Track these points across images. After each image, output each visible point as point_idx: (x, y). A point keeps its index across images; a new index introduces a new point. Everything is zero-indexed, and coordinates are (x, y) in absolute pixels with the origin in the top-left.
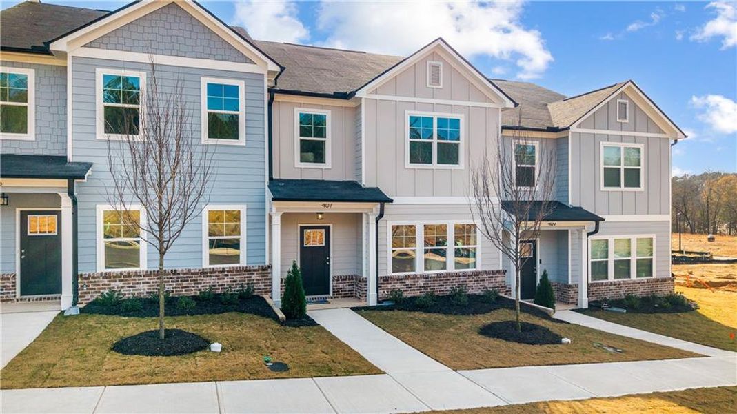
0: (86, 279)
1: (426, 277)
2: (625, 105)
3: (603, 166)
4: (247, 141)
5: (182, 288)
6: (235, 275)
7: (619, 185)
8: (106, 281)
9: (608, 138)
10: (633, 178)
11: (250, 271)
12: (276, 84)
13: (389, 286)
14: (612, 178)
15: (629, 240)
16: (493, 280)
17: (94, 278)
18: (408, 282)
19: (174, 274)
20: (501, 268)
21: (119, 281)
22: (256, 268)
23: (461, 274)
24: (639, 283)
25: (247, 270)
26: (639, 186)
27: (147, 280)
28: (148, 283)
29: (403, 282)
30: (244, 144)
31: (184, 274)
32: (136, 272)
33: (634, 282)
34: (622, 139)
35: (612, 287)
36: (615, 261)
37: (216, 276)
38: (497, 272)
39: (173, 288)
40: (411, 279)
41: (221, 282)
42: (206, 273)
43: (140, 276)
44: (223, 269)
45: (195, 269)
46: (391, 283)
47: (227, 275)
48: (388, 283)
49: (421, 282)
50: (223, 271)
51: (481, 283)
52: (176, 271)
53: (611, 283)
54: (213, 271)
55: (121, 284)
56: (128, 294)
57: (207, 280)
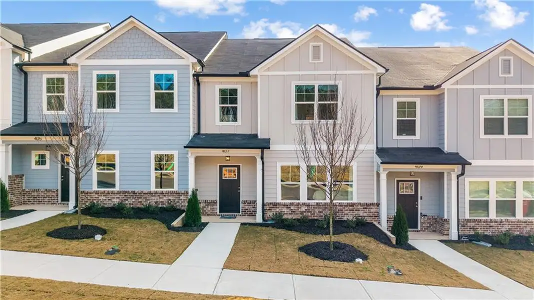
0: (86, 194)
1: (308, 205)
2: (509, 61)
3: (482, 117)
4: (178, 109)
5: (138, 202)
6: (169, 196)
7: (502, 133)
8: (97, 196)
9: (489, 92)
10: (519, 126)
11: (179, 193)
12: (203, 70)
13: (278, 210)
14: (493, 126)
15: (515, 182)
16: (367, 210)
17: (90, 193)
18: (292, 208)
19: (133, 194)
20: (375, 202)
21: (104, 196)
22: (183, 192)
23: (337, 204)
24: (525, 222)
25: (177, 193)
26: (526, 133)
27: (118, 196)
28: (119, 198)
29: (288, 208)
30: (177, 111)
31: (139, 194)
32: (112, 191)
33: (519, 221)
34: (505, 92)
35: (492, 224)
36: (497, 201)
37: (159, 196)
38: (371, 204)
39: (133, 202)
40: (295, 205)
41: (161, 200)
42: (153, 194)
43: (115, 194)
44: (162, 192)
45: (146, 191)
46: (278, 208)
47: (165, 196)
48: (276, 208)
49: (303, 209)
50: (162, 193)
51: (356, 212)
52: (134, 192)
53: (491, 220)
54: (156, 193)
55: (104, 198)
56: (109, 204)
57: (153, 198)
